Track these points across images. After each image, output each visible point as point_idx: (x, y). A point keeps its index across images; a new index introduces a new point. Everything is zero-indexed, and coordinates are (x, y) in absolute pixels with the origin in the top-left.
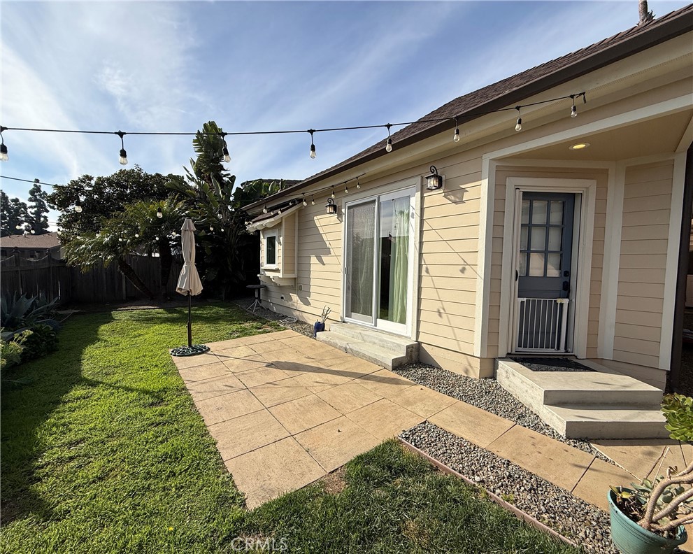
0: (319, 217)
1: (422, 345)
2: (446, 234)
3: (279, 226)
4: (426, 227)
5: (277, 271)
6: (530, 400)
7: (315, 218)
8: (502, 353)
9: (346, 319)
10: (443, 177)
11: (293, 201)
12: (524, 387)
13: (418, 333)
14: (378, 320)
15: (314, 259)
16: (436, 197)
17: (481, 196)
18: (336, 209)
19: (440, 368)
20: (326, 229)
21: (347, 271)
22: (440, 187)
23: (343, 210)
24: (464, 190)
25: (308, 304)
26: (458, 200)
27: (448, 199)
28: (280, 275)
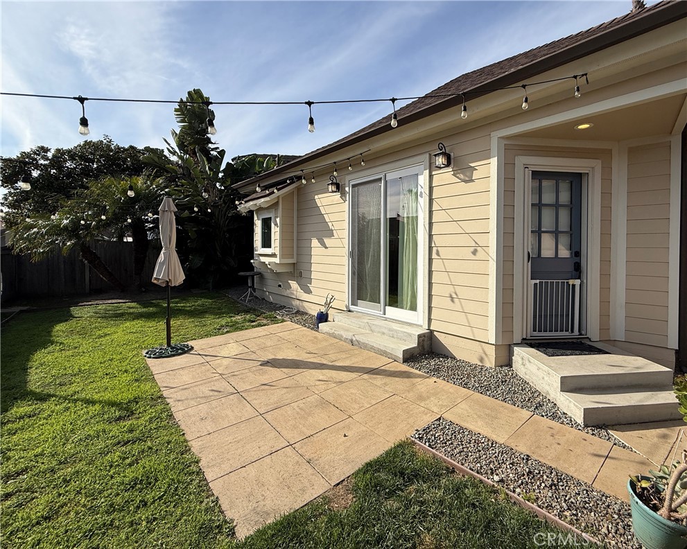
0: (320, 196)
1: (435, 333)
2: (456, 215)
3: (275, 206)
4: (435, 207)
5: (274, 255)
6: (547, 388)
7: (316, 197)
8: (517, 339)
9: (352, 308)
10: (452, 154)
11: (291, 179)
12: (540, 374)
13: (430, 320)
14: (387, 307)
15: (315, 242)
16: (445, 176)
17: (491, 175)
18: (339, 187)
19: (454, 358)
20: (328, 209)
21: (352, 254)
22: (448, 165)
23: (347, 189)
24: (474, 169)
25: (308, 291)
26: (467, 179)
27: (458, 177)
28: (277, 260)
